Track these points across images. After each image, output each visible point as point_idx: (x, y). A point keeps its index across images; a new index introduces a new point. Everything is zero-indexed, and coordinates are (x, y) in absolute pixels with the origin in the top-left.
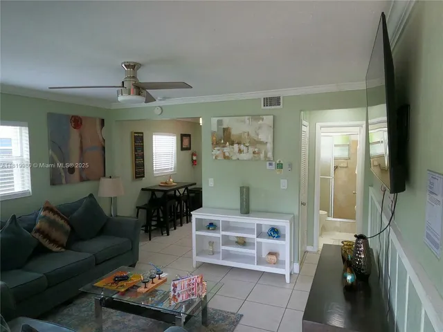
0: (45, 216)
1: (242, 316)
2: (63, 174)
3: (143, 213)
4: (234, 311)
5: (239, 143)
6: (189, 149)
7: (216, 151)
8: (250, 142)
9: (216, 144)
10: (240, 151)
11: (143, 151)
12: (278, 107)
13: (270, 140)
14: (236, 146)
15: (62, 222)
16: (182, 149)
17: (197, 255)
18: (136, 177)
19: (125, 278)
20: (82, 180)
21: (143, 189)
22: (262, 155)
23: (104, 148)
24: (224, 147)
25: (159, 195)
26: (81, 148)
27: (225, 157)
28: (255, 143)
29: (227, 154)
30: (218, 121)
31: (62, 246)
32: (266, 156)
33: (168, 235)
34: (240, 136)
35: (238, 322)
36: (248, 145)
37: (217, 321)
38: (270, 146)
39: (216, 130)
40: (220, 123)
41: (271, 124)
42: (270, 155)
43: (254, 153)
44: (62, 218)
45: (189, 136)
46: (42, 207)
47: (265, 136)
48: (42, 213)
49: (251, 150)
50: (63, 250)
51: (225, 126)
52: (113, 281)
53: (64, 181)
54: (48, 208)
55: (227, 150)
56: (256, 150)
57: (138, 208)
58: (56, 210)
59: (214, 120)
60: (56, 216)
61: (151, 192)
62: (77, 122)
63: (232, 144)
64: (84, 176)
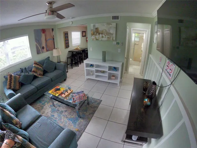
0: (35, 66)
1: (102, 100)
2: (40, 50)
3: (69, 60)
4: (99, 99)
5: (102, 34)
6: (85, 36)
7: (93, 37)
8: (106, 33)
9: (93, 34)
10: (102, 37)
11: (68, 38)
12: (118, 20)
13: (115, 33)
14: (101, 35)
15: (40, 67)
16: (83, 36)
17: (87, 76)
18: (66, 48)
19: (59, 89)
20: (47, 51)
21: (69, 51)
22: (111, 39)
23: (54, 39)
24: (96, 35)
25: (75, 53)
26: (46, 40)
27: (97, 40)
28: (109, 34)
29: (97, 38)
30: (94, 25)
31: (41, 75)
32: (113, 39)
33: (78, 66)
34: (102, 31)
35: (100, 103)
36: (105, 34)
37: (93, 103)
38: (114, 35)
39: (93, 28)
40: (94, 26)
41: (115, 26)
42: (114, 39)
43: (108, 38)
44: (40, 66)
45: (85, 32)
46: (34, 63)
47: (113, 31)
48: (34, 66)
49: (107, 36)
50: (42, 76)
51: (96, 27)
52: (54, 91)
53: (41, 52)
54: (35, 63)
55: (97, 37)
56: (109, 36)
57: (68, 58)
58: (38, 63)
59: (92, 25)
60: (38, 66)
61: (72, 52)
62: (44, 31)
63: (99, 34)
64: (48, 49)
